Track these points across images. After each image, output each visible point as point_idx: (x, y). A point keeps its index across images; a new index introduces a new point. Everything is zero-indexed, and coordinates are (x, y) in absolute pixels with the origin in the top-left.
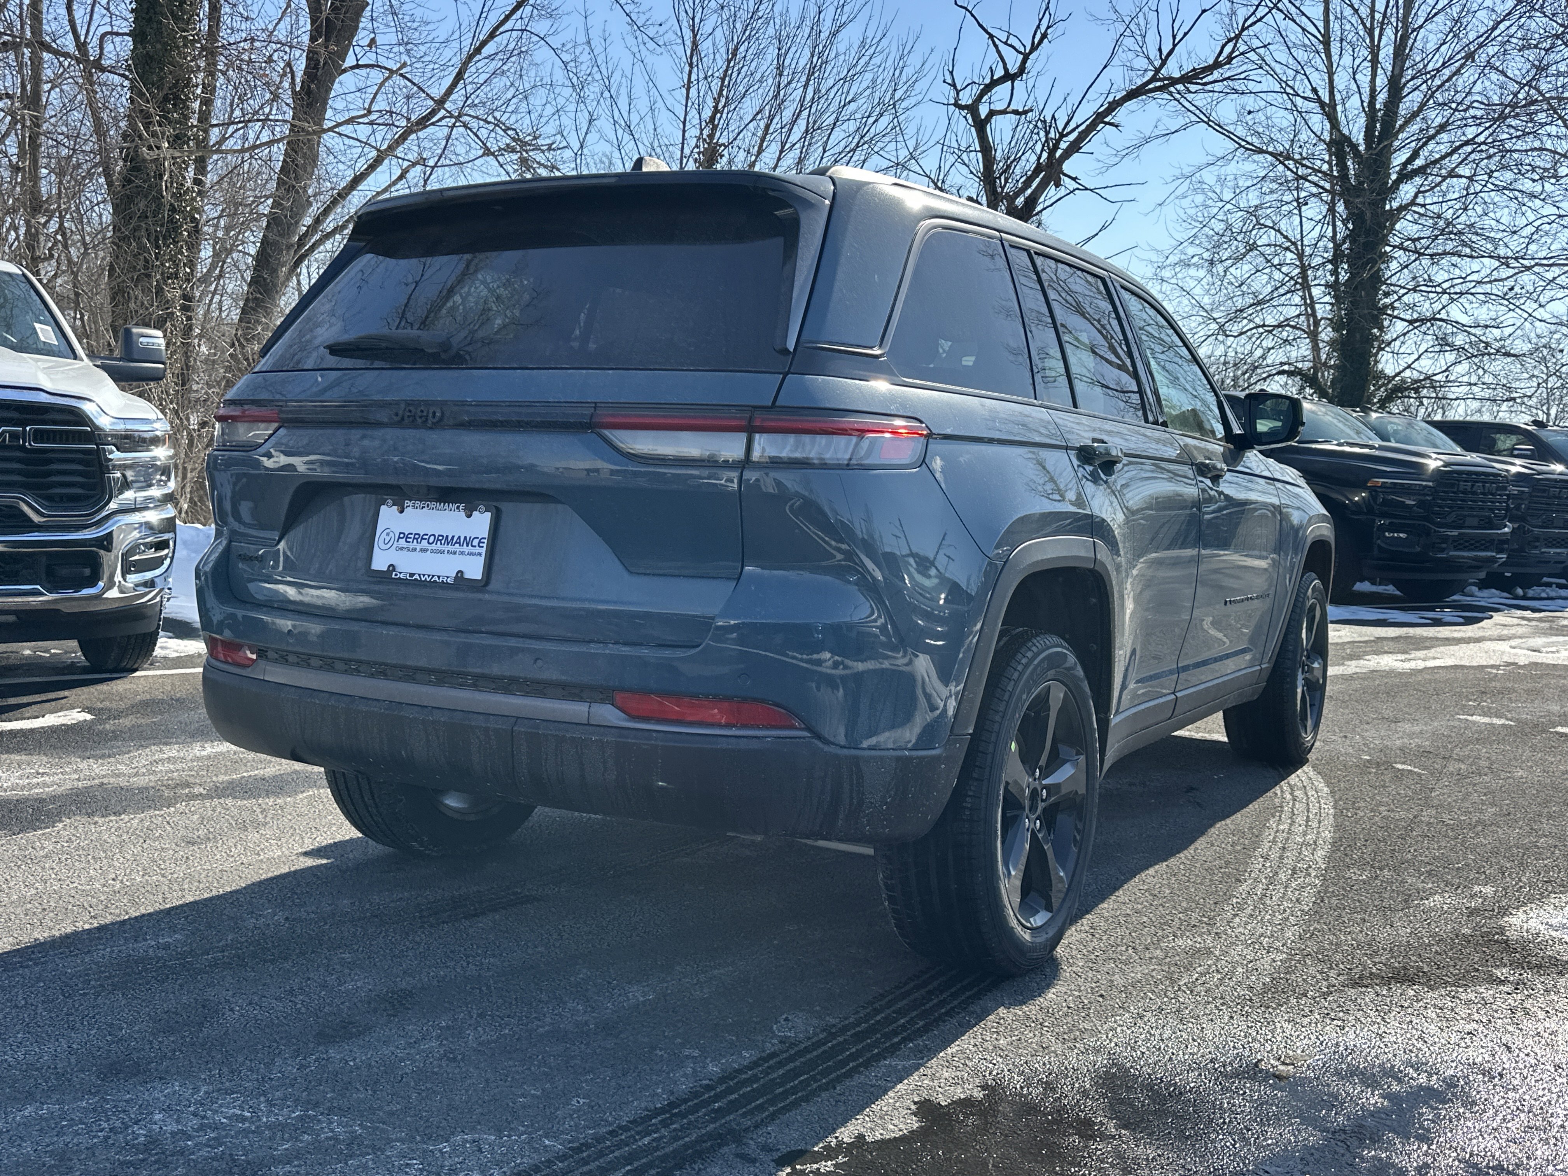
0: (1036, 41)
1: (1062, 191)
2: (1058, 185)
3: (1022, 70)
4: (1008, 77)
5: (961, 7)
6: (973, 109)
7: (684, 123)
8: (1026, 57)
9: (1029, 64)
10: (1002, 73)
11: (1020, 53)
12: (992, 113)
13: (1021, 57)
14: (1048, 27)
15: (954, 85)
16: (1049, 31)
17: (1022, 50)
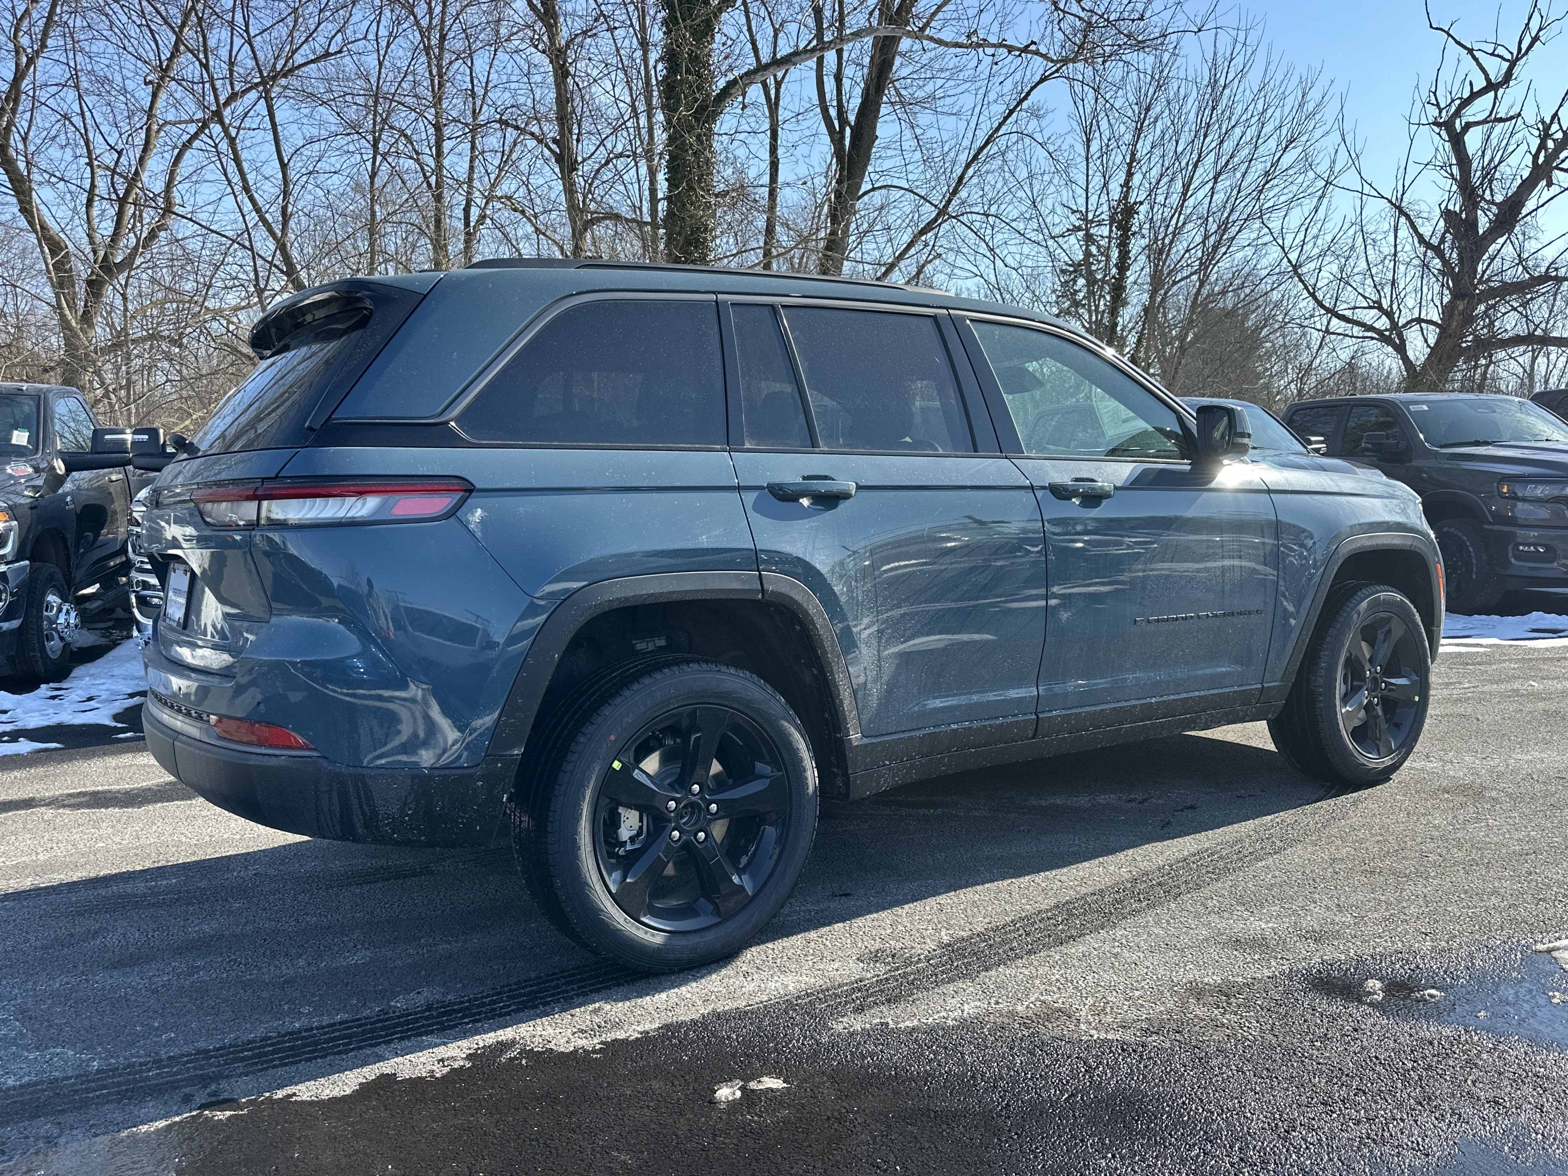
0: (1524, 47)
1: (1555, 190)
2: (1550, 184)
3: (1508, 76)
4: (1491, 86)
5: (1437, 29)
6: (1448, 125)
7: (1087, 191)
8: (1513, 64)
9: (1516, 71)
10: (1484, 84)
11: (1507, 60)
12: (1468, 126)
13: (1508, 64)
14: (1540, 29)
15: (1438, 105)
16: (1541, 33)
17: (1509, 56)
